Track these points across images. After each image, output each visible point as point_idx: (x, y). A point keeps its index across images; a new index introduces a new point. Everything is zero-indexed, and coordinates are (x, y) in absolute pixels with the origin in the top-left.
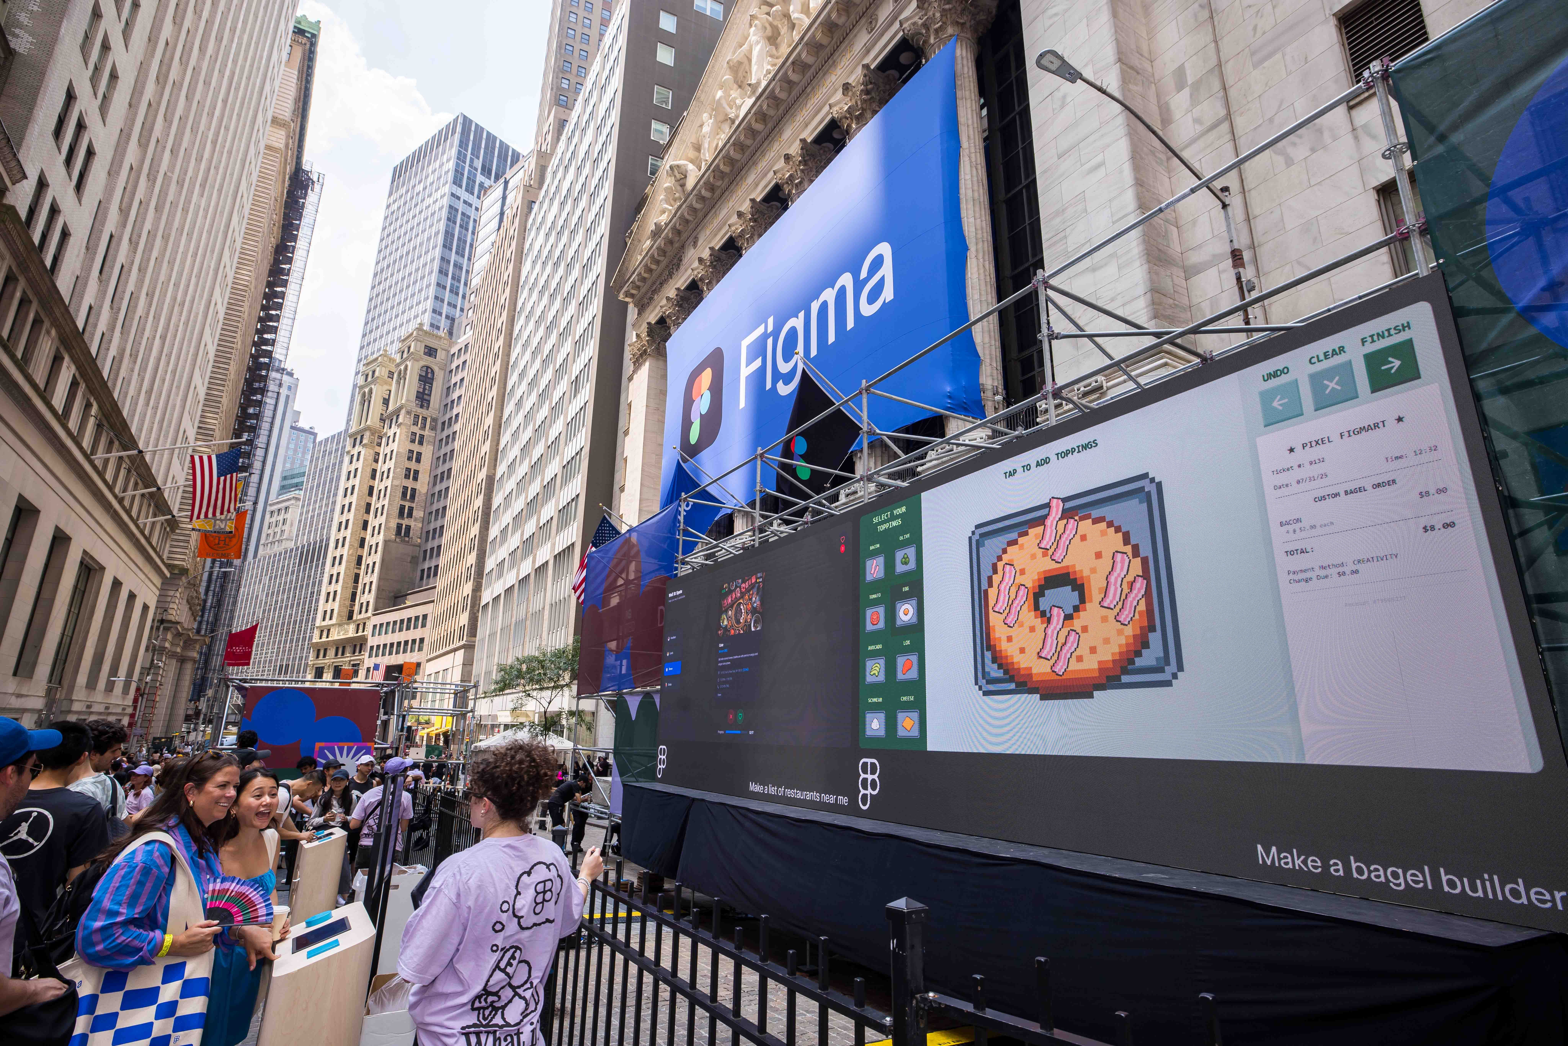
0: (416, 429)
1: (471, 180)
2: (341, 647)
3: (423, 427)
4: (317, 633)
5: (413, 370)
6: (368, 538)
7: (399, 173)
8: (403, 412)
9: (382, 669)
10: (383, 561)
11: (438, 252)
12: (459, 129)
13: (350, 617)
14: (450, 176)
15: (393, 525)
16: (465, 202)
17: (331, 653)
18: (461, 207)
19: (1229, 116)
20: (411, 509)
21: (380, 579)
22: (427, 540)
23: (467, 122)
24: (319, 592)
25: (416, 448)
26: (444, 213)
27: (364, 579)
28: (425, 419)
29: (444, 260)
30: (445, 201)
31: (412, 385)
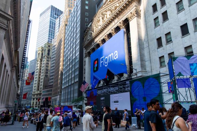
0: (48, 59)
1: (53, 16)
2: (37, 94)
3: (49, 59)
4: (33, 92)
5: (47, 50)
6: (41, 77)
7: (41, 15)
8: (45, 57)
9: (45, 98)
10: (44, 81)
11: (48, 29)
12: (51, 7)
13: (38, 90)
14: (50, 16)
15: (45, 75)
16: (53, 20)
17: (36, 96)
18: (52, 21)
19: (149, 46)
20: (47, 72)
21: (43, 84)
22: (50, 77)
23: (52, 6)
24: (33, 86)
25: (48, 62)
26: (49, 22)
27: (40, 84)
28: (49, 57)
29: (50, 30)
30: (49, 20)
31: (47, 52)
